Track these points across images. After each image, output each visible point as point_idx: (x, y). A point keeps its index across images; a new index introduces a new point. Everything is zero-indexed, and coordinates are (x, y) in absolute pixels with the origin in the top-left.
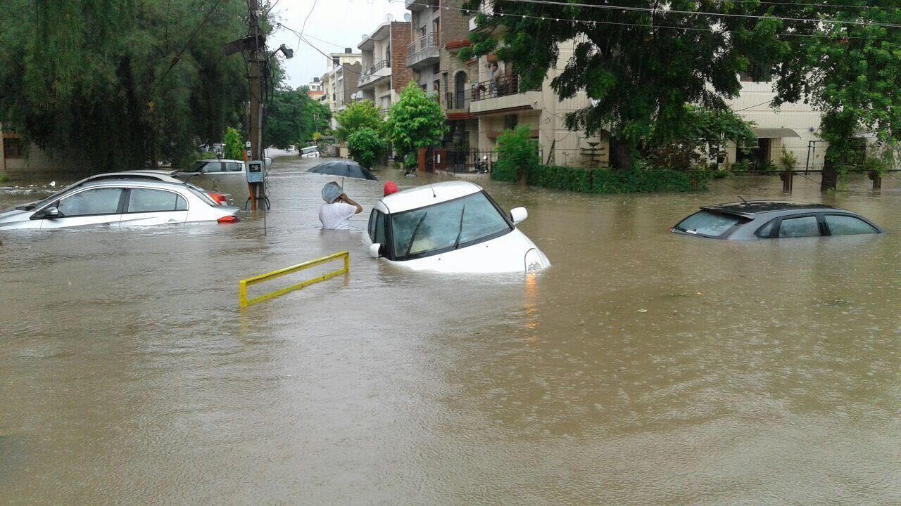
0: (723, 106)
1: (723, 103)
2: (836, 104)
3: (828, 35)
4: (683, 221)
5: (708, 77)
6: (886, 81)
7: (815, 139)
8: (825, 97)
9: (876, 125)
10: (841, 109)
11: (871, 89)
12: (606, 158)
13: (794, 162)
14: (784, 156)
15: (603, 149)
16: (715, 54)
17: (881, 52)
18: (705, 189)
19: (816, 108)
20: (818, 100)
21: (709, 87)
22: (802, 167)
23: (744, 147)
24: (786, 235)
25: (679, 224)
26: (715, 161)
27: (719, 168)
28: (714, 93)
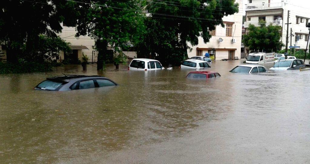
0: (55, 36)
1: (55, 34)
2: (100, 37)
3: (94, 10)
4: (39, 84)
5: (48, 23)
6: (116, 29)
7: (95, 50)
8: (95, 34)
9: (114, 45)
10: (102, 39)
11: (112, 32)
12: (5, 57)
13: (88, 59)
14: (83, 57)
15: (3, 53)
16: (50, 14)
17: (114, 18)
18: (51, 71)
19: (92, 38)
20: (93, 35)
21: (49, 27)
22: (91, 61)
23: (67, 53)
24: (82, 88)
25: (38, 85)
26: (55, 58)
27: (57, 61)
28: (51, 30)
